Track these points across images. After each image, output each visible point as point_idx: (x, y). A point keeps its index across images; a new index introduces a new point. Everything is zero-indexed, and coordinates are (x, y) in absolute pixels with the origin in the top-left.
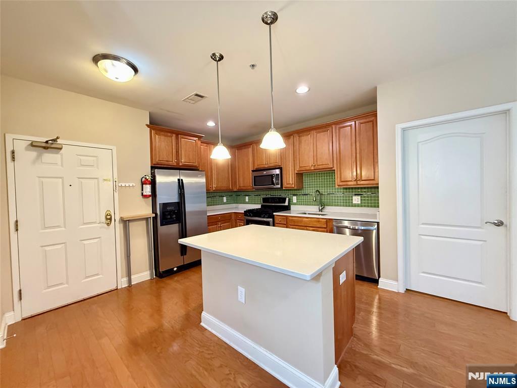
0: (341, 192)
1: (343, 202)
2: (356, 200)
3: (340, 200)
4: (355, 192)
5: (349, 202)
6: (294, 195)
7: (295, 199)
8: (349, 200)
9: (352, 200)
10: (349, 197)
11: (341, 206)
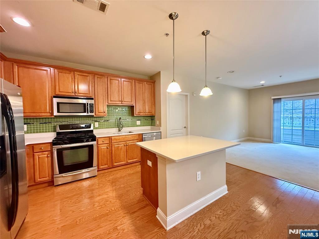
0: (130, 119)
1: (132, 125)
2: (138, 123)
3: (130, 123)
4: (138, 118)
5: (135, 124)
6: (96, 121)
7: (97, 124)
8: (135, 123)
9: (136, 123)
10: (135, 121)
11: (130, 127)
